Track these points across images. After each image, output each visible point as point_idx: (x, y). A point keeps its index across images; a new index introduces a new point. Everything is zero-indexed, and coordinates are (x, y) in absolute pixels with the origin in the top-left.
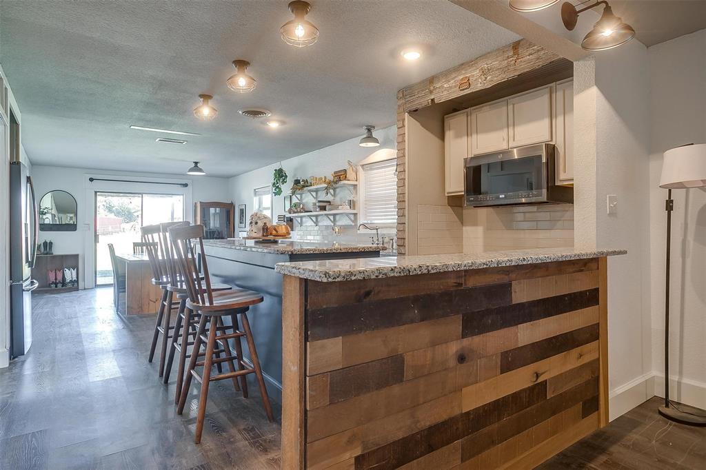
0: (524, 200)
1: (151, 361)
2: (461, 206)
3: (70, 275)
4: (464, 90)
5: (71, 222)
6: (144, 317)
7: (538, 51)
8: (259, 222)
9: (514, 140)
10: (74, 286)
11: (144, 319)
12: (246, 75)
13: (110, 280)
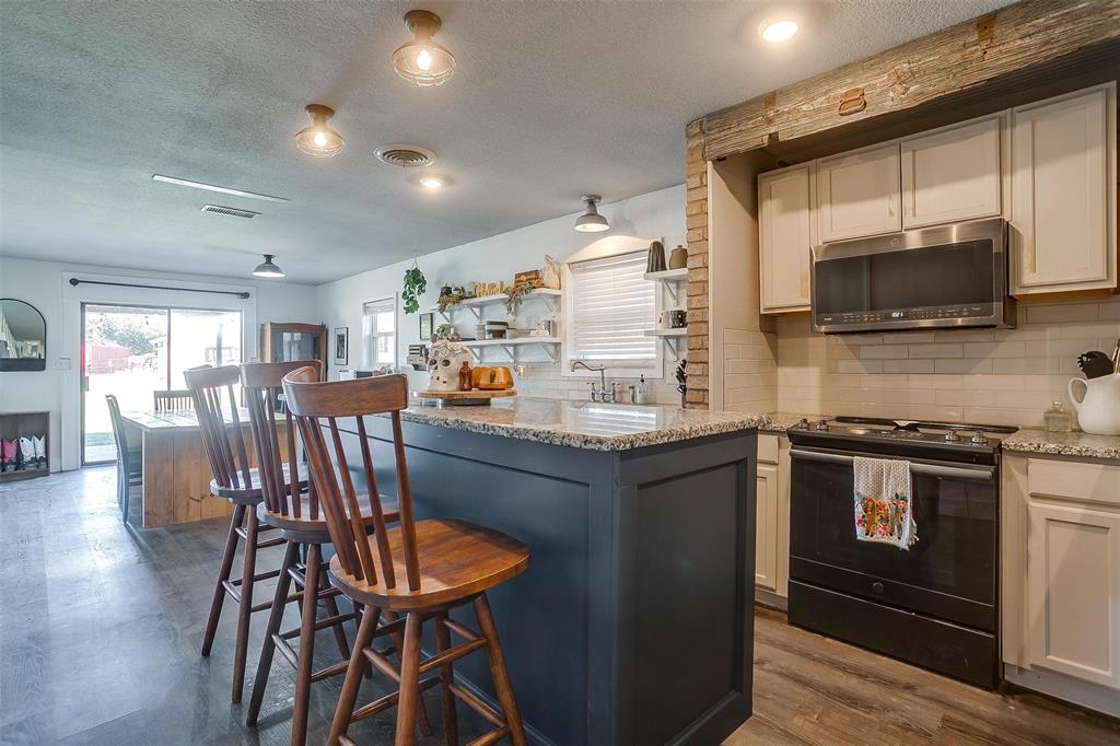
0: (960, 322)
1: (206, 652)
2: (775, 332)
3: (31, 448)
4: (850, 113)
5: (35, 355)
6: (180, 531)
7: (1047, 28)
8: (453, 360)
9: (914, 215)
10: (41, 467)
11: (180, 536)
12: (434, 44)
13: (111, 451)
